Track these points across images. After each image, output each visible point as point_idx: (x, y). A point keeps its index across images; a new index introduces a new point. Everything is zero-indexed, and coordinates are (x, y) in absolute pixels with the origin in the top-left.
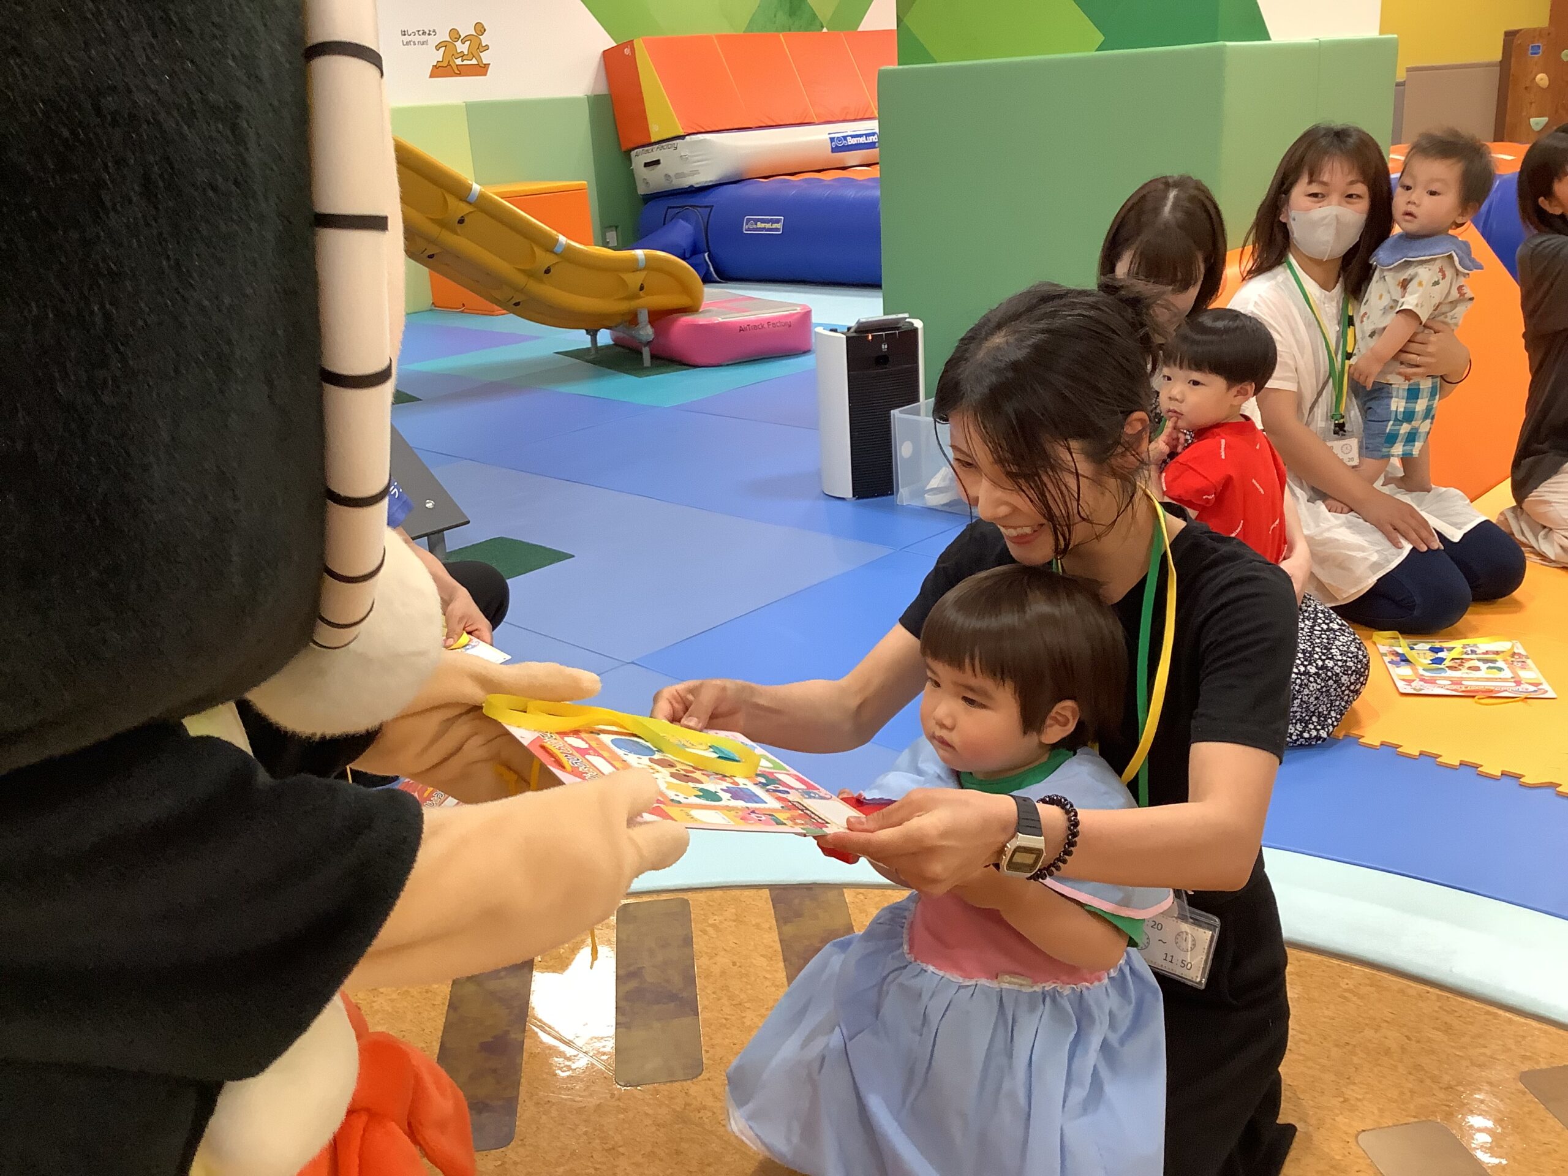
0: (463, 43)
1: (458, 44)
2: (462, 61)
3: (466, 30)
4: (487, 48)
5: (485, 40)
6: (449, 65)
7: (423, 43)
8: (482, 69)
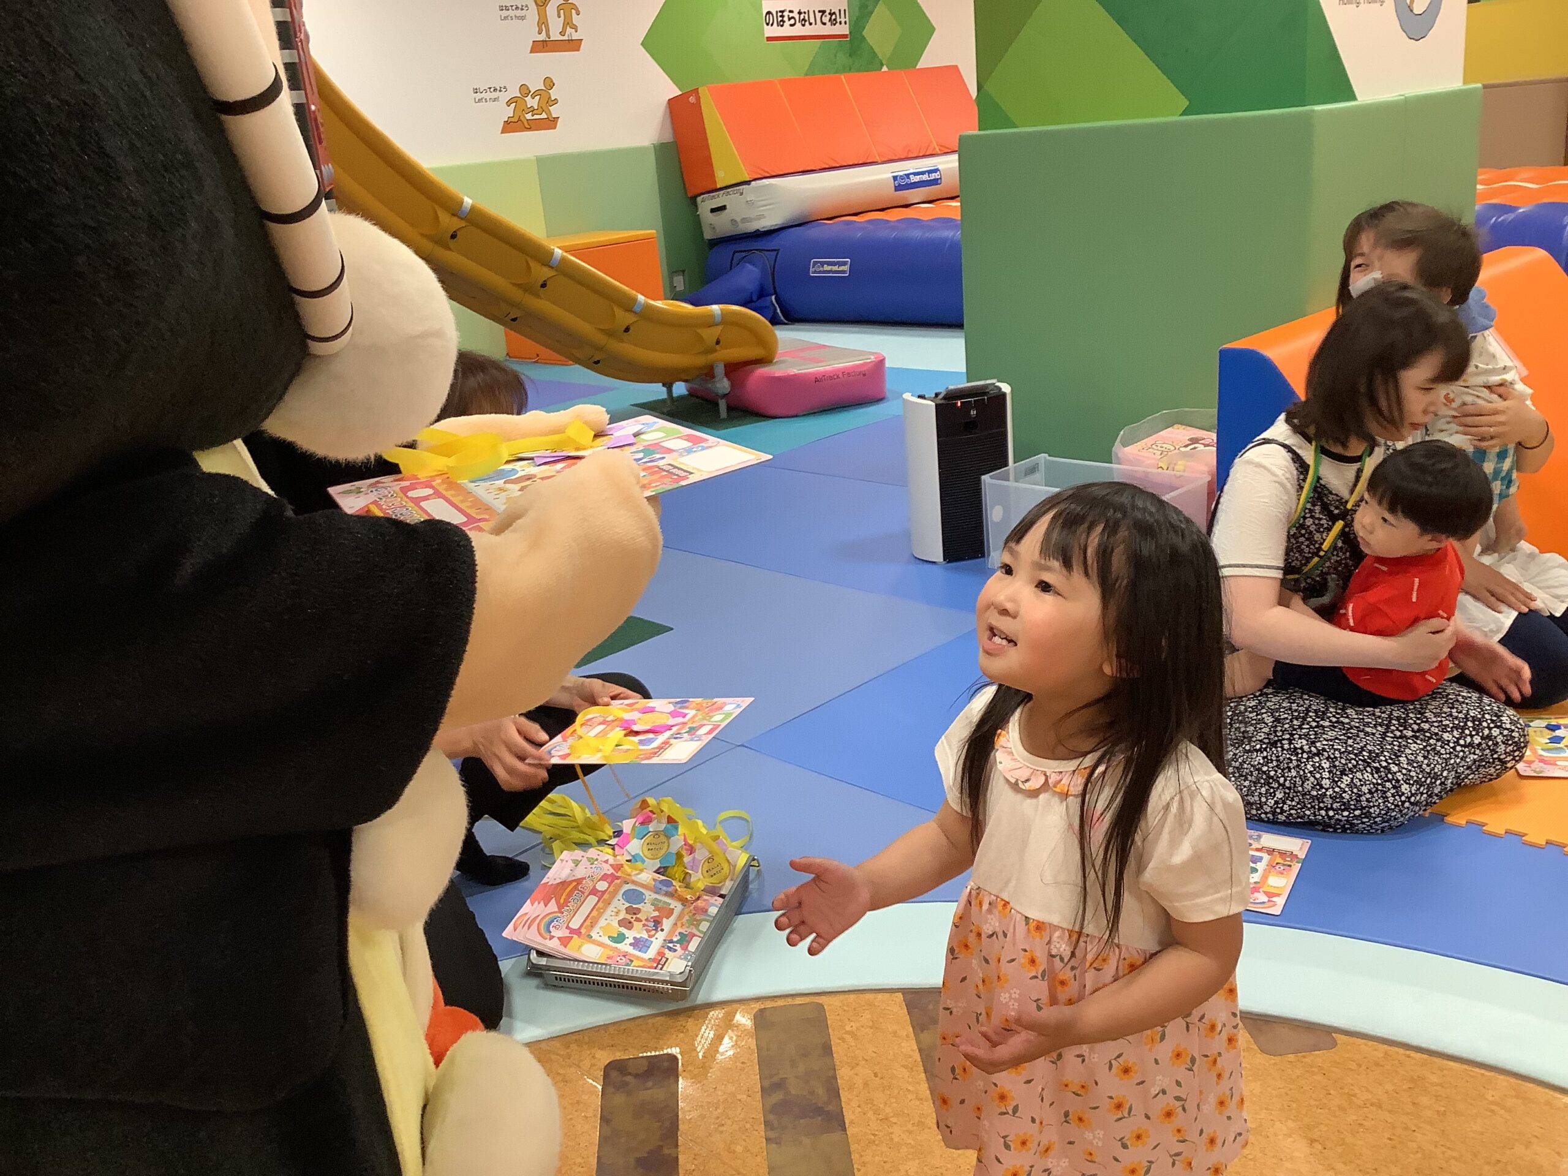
0: (533, 98)
1: (528, 99)
2: (533, 116)
4: (556, 101)
5: (554, 94)
6: (519, 120)
7: (494, 100)
8: (551, 123)
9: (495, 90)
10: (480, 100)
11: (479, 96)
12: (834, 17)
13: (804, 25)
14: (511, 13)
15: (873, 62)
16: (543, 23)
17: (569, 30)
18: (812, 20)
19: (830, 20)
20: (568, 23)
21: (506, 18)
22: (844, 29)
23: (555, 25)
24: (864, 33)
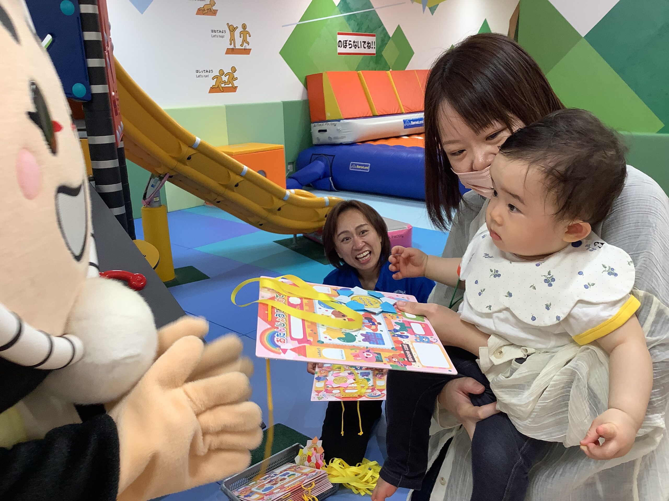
0: (226, 76)
1: (223, 77)
2: (225, 85)
3: (227, 70)
4: (236, 79)
5: (236, 75)
6: (218, 87)
7: (206, 76)
8: (234, 89)
9: (207, 71)
10: (199, 76)
14: (217, 34)
15: (386, 67)
16: (232, 40)
17: (245, 44)
20: (245, 41)
21: (214, 36)
24: (382, 53)
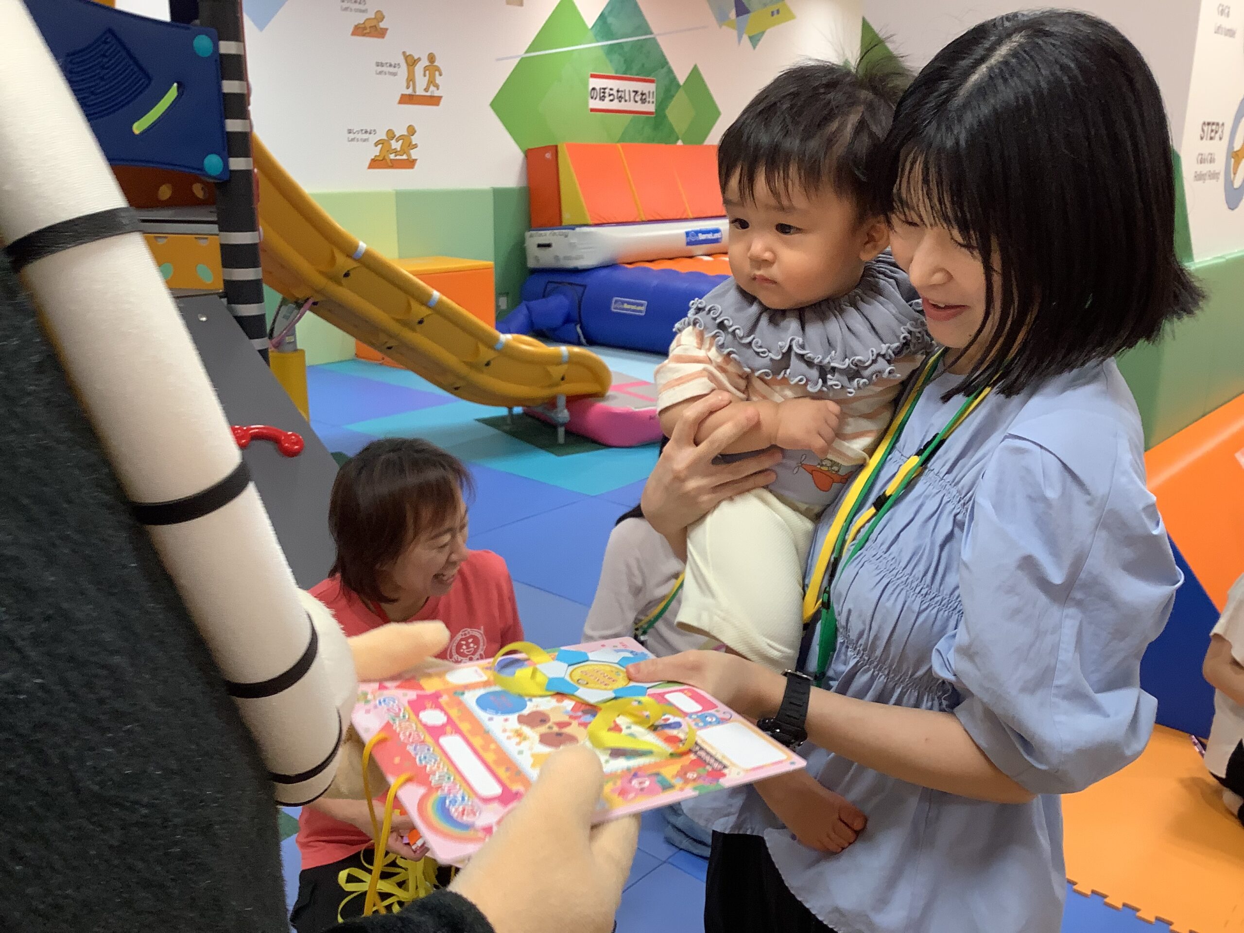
0: (397, 142)
1: (393, 142)
2: (396, 156)
3: (400, 131)
4: (416, 146)
5: (415, 139)
6: (384, 159)
7: (365, 140)
8: (410, 164)
9: (366, 132)
10: (353, 140)
11: (352, 136)
12: (644, 97)
13: (620, 101)
14: (385, 69)
15: (670, 137)
16: (411, 80)
17: (432, 88)
18: (627, 98)
19: (641, 99)
20: (432, 82)
21: (381, 73)
22: (650, 107)
23: (421, 82)
24: (667, 112)
